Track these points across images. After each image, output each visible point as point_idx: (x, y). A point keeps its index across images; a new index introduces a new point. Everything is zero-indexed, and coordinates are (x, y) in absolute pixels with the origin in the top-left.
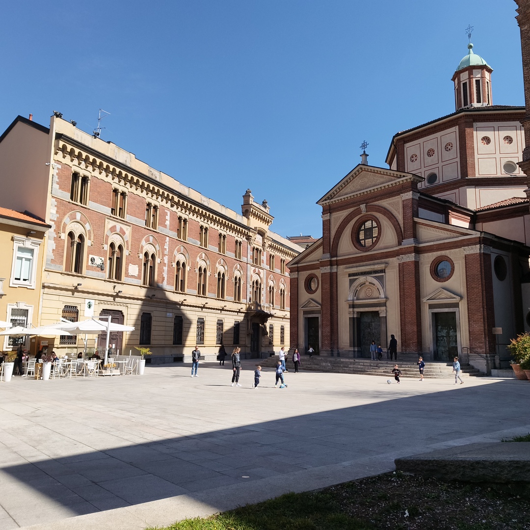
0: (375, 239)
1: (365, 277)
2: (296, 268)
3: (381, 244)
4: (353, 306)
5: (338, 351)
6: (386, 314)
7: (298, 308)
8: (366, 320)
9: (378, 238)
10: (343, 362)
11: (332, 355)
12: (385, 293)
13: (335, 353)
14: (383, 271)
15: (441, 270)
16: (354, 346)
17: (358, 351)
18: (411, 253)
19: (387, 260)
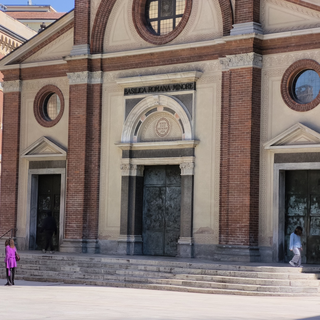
0: (178, 20)
1: (156, 97)
2: (18, 73)
3: (189, 31)
4: (131, 154)
5: (97, 242)
6: (194, 172)
7: (18, 155)
8: (155, 181)
9: (185, 17)
10: (105, 265)
11: (85, 250)
12: (193, 129)
13: (91, 246)
14: (191, 86)
15: (303, 89)
16: (129, 233)
17: (136, 243)
18: (246, 51)
19: (200, 64)
